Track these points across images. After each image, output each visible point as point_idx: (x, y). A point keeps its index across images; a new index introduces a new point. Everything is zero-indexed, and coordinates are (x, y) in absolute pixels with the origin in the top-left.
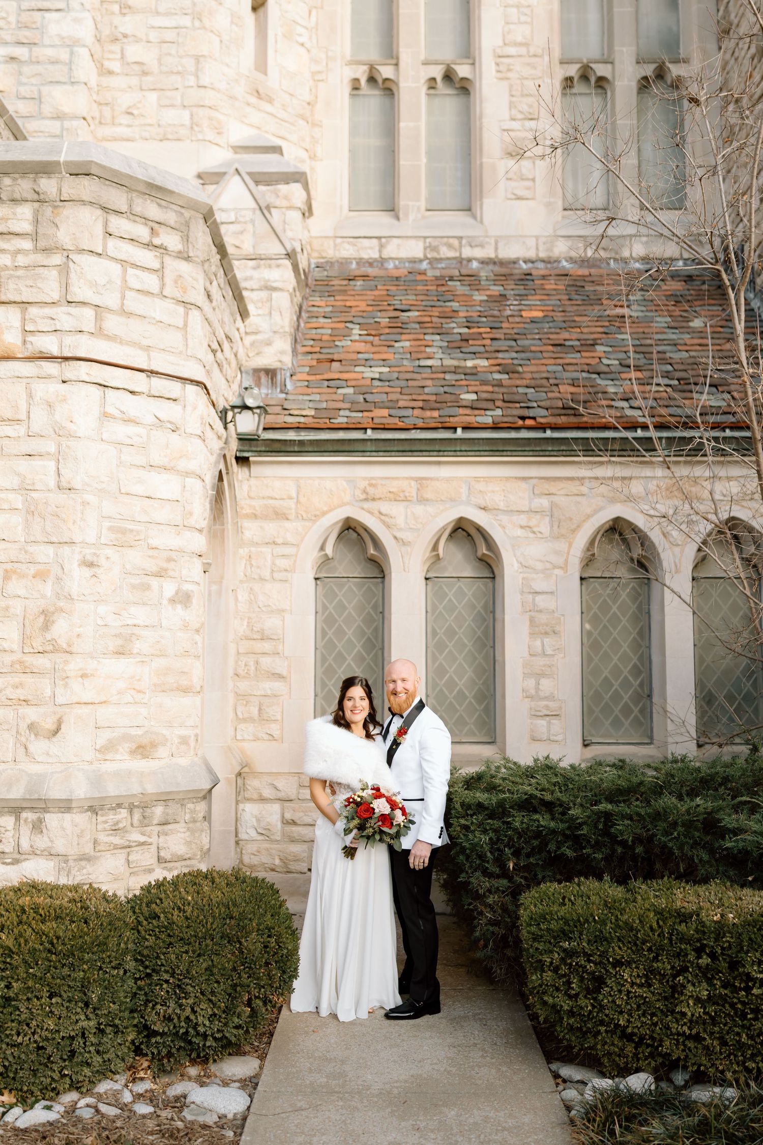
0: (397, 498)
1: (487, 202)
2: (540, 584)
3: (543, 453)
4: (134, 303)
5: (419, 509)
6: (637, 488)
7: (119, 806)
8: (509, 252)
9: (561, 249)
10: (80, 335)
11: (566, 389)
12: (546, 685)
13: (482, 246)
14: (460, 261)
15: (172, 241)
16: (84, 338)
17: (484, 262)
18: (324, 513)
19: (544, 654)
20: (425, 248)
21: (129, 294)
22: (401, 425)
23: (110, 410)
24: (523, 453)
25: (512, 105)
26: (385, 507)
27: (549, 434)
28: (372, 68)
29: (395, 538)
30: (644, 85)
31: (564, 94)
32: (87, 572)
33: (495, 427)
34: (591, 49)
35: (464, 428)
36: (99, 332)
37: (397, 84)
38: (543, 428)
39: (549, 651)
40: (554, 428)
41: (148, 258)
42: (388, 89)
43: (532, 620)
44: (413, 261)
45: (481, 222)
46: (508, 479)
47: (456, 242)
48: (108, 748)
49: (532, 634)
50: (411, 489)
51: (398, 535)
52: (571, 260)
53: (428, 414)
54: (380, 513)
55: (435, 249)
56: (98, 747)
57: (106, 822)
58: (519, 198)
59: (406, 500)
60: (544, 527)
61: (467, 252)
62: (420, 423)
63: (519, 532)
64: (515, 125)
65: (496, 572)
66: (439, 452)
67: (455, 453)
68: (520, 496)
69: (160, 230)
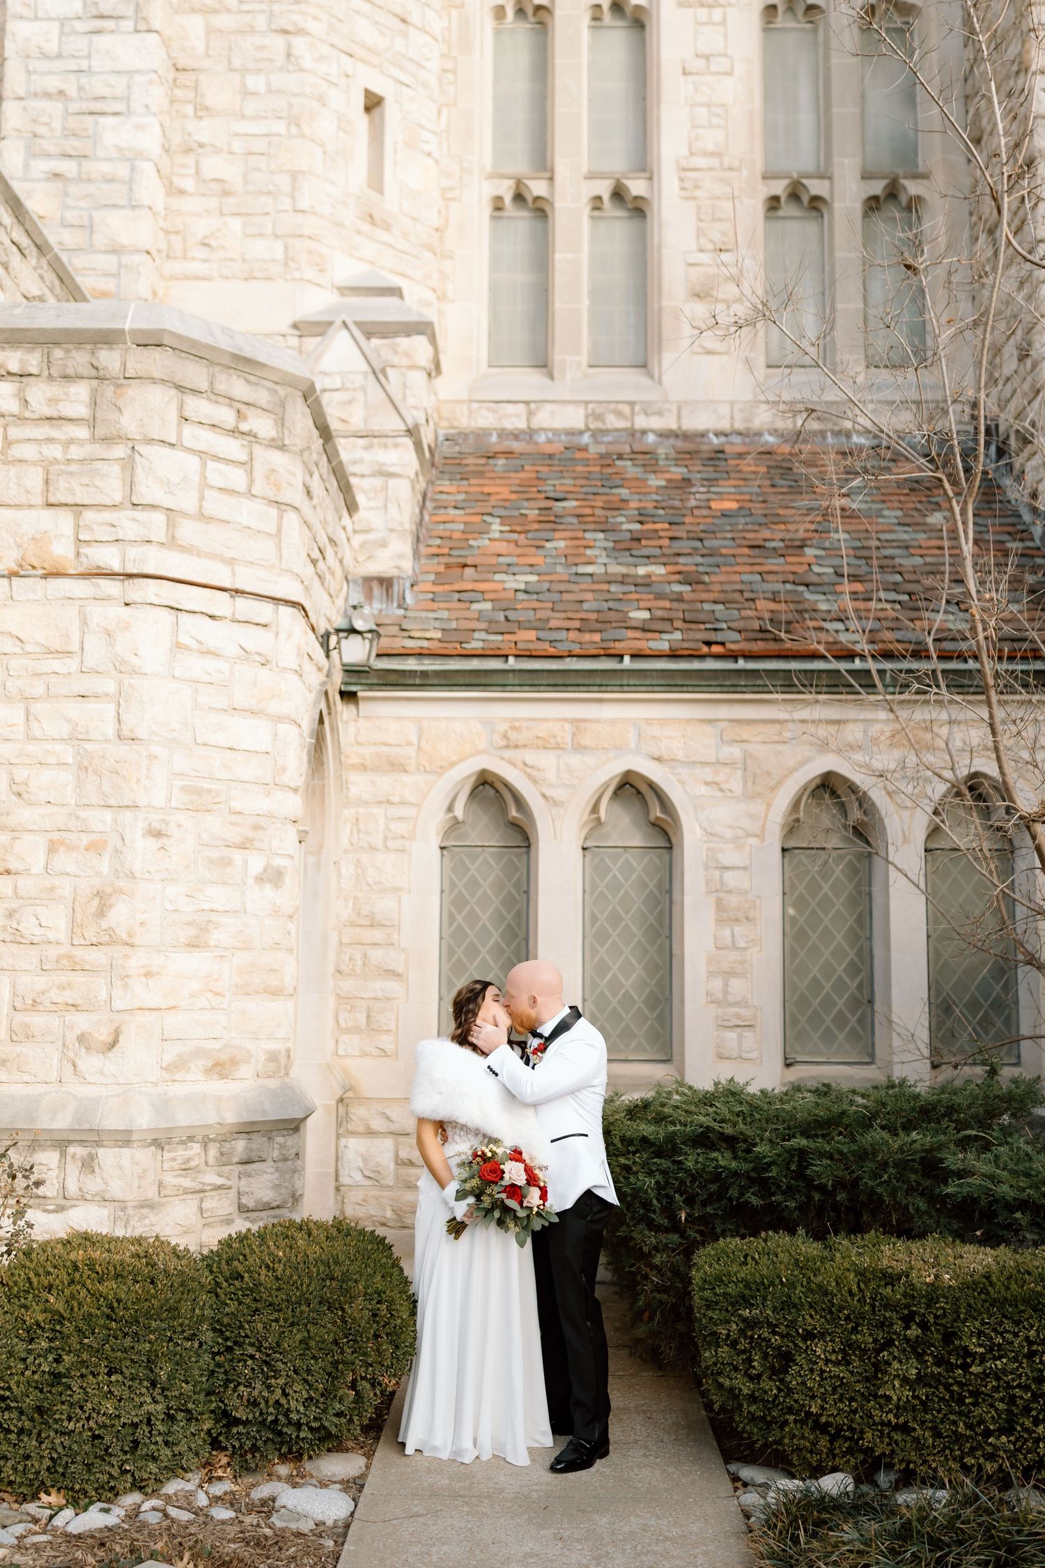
0: (545, 745)
1: (668, 357)
2: (729, 857)
3: (734, 689)
4: (216, 505)
5: (575, 760)
6: (854, 733)
7: (191, 1139)
8: (695, 422)
9: (763, 418)
10: (147, 547)
11: (764, 605)
12: (737, 986)
13: (660, 413)
14: (632, 433)
15: (262, 425)
16: (152, 551)
17: (664, 435)
18: (453, 764)
19: (735, 947)
20: (587, 417)
21: (208, 493)
22: (552, 651)
23: (184, 639)
24: (708, 688)
25: (700, 233)
26: (530, 756)
27: (741, 664)
28: (519, 183)
29: (544, 796)
30: (873, 205)
31: (767, 218)
32: (153, 844)
33: (673, 655)
34: (803, 160)
35: (634, 656)
36: (171, 542)
37: (551, 204)
38: (734, 657)
39: (741, 943)
40: (749, 656)
41: (233, 448)
42: (540, 210)
43: (719, 905)
44: (571, 433)
45: (660, 383)
46: (688, 721)
47: (626, 409)
48: (177, 1066)
49: (720, 921)
50: (565, 734)
51: (548, 792)
52: (775, 432)
53: (587, 637)
54: (525, 764)
55: (599, 417)
56: (164, 1065)
57: (174, 1159)
58: (709, 353)
59: (558, 747)
60: (735, 784)
61: (641, 422)
62: (577, 650)
63: (703, 790)
64: (704, 258)
65: (674, 840)
66: (601, 687)
67: (622, 688)
68: (705, 743)
69: (249, 412)
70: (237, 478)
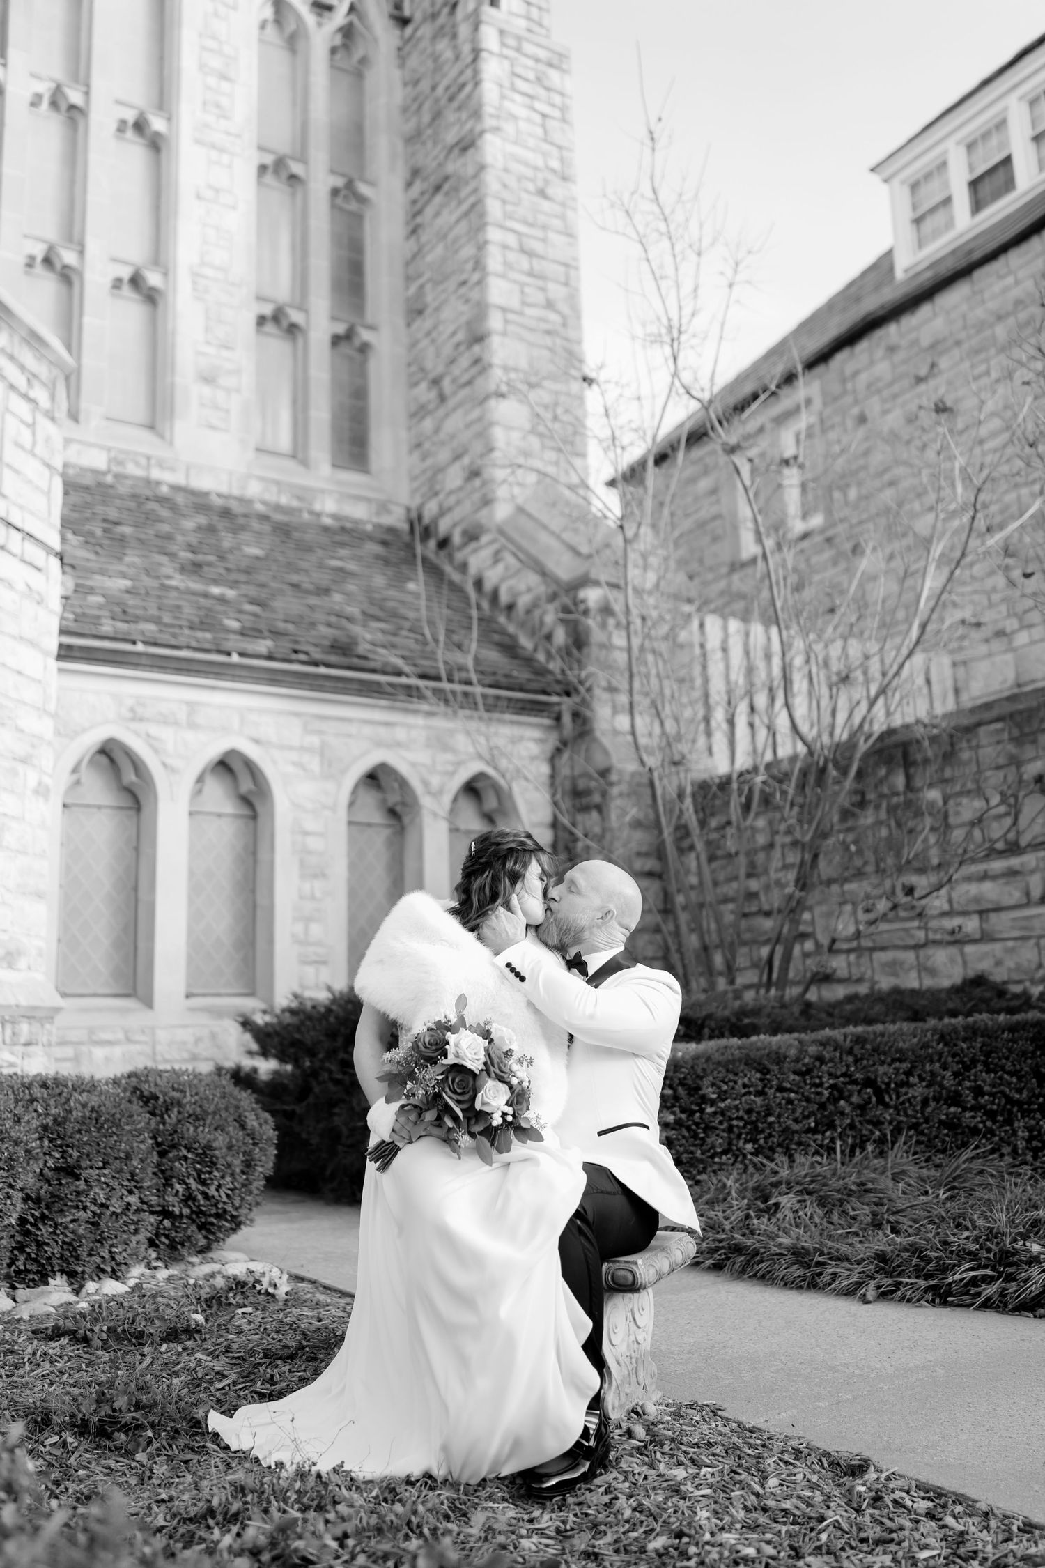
0: (165, 720)
1: (179, 426)
2: (310, 825)
3: (320, 689)
5: (189, 736)
6: (400, 734)
8: (203, 482)
9: (254, 490)
12: (316, 930)
13: (172, 469)
14: (148, 482)
17: (176, 488)
18: (84, 730)
19: (313, 897)
20: (110, 461)
22: (173, 642)
24: (299, 686)
25: (207, 329)
26: (154, 730)
27: (322, 670)
28: (51, 249)
29: (164, 764)
30: (336, 340)
31: (258, 331)
33: (270, 658)
34: (282, 291)
35: (241, 654)
37: (81, 275)
38: (316, 664)
39: (318, 894)
40: (327, 665)
42: (67, 277)
43: (302, 864)
44: (95, 472)
45: (171, 443)
46: (280, 713)
47: (143, 461)
49: (303, 877)
50: (182, 715)
51: (169, 761)
52: (264, 503)
53: (200, 634)
54: (148, 735)
55: (120, 463)
58: (212, 428)
59: (176, 723)
60: (314, 764)
61: (156, 474)
62: (194, 644)
63: (291, 769)
64: (211, 350)
65: (259, 809)
66: (218, 676)
67: (234, 678)
68: (293, 732)
70: (26, 436)
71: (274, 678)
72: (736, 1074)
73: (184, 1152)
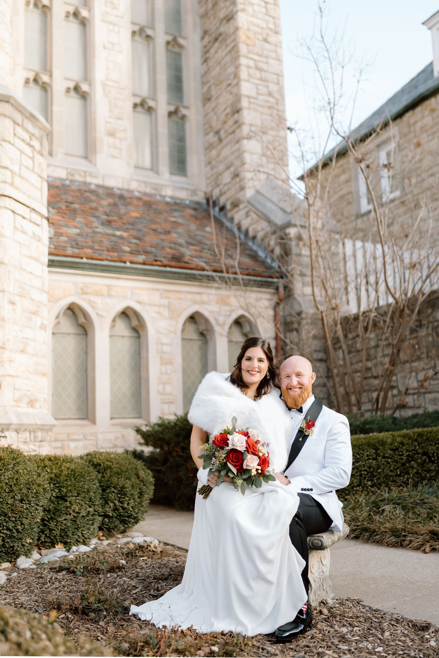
0: (97, 294)
1: (99, 157)
2: (164, 340)
5: (108, 300)
6: (205, 298)
7: (26, 430)
8: (111, 183)
9: (134, 186)
10: (5, 184)
11: (168, 250)
12: (168, 388)
13: (96, 177)
14: (85, 183)
15: (36, 144)
16: (7, 186)
17: (98, 186)
18: (61, 299)
19: (167, 373)
20: (67, 174)
22: (100, 257)
23: (17, 225)
25: (110, 111)
26: (93, 298)
27: (168, 269)
28: (37, 74)
29: (97, 314)
30: (170, 114)
31: (134, 111)
32: (11, 307)
33: (144, 264)
34: (145, 91)
35: (131, 262)
36: (12, 184)
37: (51, 86)
38: (165, 266)
39: (169, 372)
40: (170, 266)
42: (45, 88)
43: (162, 358)
44: (61, 179)
45: (95, 165)
46: (149, 289)
47: (83, 174)
48: (18, 401)
49: (162, 364)
50: (105, 291)
51: (100, 312)
52: (139, 191)
53: (112, 254)
54: (90, 301)
55: (72, 175)
56: (16, 399)
57: (22, 438)
58: (114, 157)
59: (102, 295)
60: (166, 313)
61: (89, 180)
62: (109, 258)
63: (155, 315)
64: (113, 121)
65: (141, 333)
66: (121, 273)
67: (128, 273)
68: (156, 298)
69: (33, 138)
70: (30, 163)
71: (146, 273)
72: (363, 450)
73: (113, 489)
